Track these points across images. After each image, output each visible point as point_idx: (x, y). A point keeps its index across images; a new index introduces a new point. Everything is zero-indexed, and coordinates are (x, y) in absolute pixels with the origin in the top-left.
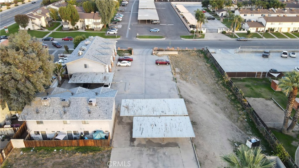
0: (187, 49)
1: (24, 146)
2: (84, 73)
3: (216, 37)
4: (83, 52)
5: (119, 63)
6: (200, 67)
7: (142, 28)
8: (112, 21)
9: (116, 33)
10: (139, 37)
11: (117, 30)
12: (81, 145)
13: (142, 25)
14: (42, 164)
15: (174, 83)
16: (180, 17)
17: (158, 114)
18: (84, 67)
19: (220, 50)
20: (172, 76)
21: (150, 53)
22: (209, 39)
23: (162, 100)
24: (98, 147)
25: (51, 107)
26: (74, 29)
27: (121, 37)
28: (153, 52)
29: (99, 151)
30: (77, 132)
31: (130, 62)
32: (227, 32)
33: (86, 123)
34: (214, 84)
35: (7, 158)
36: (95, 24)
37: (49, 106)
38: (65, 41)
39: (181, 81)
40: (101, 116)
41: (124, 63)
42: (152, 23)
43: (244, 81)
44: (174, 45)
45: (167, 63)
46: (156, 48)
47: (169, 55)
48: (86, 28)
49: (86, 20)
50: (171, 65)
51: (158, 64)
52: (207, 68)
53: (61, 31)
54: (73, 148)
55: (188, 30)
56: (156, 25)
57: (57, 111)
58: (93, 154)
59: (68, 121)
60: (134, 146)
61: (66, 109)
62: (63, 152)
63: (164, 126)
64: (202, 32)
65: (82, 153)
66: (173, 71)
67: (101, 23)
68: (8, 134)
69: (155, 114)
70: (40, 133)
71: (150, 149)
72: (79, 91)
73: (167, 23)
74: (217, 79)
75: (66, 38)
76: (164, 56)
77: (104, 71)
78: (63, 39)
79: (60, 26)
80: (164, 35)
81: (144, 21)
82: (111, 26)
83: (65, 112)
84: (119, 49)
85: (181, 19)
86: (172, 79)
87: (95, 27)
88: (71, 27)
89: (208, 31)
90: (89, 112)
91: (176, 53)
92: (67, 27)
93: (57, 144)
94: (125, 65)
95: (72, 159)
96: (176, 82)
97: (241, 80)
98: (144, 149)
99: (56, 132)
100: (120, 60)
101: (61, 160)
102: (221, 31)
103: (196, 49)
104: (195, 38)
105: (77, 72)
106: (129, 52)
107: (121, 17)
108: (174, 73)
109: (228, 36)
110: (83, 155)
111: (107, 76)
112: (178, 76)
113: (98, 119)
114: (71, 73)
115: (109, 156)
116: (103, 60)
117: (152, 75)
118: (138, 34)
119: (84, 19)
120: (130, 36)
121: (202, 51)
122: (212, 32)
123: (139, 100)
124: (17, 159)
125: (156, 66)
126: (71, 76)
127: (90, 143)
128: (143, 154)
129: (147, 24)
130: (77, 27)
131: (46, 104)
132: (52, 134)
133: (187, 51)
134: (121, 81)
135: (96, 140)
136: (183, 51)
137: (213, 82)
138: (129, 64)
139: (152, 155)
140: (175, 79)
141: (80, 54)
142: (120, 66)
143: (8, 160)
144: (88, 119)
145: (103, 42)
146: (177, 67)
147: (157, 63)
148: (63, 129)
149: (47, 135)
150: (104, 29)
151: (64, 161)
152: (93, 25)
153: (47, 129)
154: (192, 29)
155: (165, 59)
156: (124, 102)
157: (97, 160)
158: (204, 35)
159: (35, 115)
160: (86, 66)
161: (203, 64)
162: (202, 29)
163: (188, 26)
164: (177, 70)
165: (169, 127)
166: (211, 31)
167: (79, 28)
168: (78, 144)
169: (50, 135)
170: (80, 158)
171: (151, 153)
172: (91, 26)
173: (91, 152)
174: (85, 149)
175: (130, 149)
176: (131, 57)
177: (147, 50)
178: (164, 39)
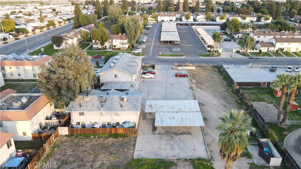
0: (204, 65)
1: (68, 134)
2: (114, 82)
4: (114, 64)
5: (143, 76)
6: (214, 79)
7: (164, 48)
8: (137, 42)
9: (140, 52)
10: (162, 55)
11: (141, 50)
12: (113, 132)
13: (164, 46)
14: (83, 145)
15: (191, 91)
16: (199, 39)
17: (176, 111)
18: (114, 77)
19: (233, 65)
20: (189, 85)
21: (170, 68)
22: (225, 57)
23: (180, 101)
24: (127, 134)
25: (91, 103)
26: (102, 48)
27: (145, 55)
28: (174, 67)
29: (128, 137)
30: (110, 123)
31: (153, 75)
32: (241, 51)
33: (118, 114)
34: (225, 92)
35: (55, 141)
36: (122, 44)
37: (90, 102)
38: (95, 59)
39: (197, 89)
40: (131, 109)
41: (148, 75)
42: (173, 44)
43: (251, 89)
44: (193, 62)
45: (185, 76)
46: (176, 64)
47: (187, 70)
48: (114, 48)
49: (114, 41)
50: (189, 77)
51: (178, 77)
52: (220, 80)
53: (91, 50)
54: (107, 135)
55: (206, 50)
56: (177, 45)
57: (95, 105)
58: (123, 139)
59: (104, 113)
60: (155, 134)
61: (103, 104)
62: (99, 138)
63: (180, 119)
64: (218, 51)
65: (114, 138)
66: (190, 82)
67: (128, 43)
68: (53, 125)
69: (173, 111)
70: (81, 124)
71: (168, 136)
72: (112, 92)
73: (187, 44)
75: (96, 56)
76: (183, 70)
77: (131, 81)
78: (93, 57)
79: (90, 46)
80: (184, 54)
81: (166, 42)
82: (136, 46)
83: (102, 106)
84: (143, 65)
85: (200, 41)
86: (189, 88)
87: (122, 47)
88: (100, 46)
89: (224, 50)
90: (121, 106)
91: (194, 68)
92: (96, 47)
93: (94, 132)
94: (149, 77)
95: (106, 142)
96: (192, 90)
98: (164, 137)
99: (93, 122)
100: (144, 73)
101: (97, 143)
102: (236, 50)
103: (211, 65)
104: (211, 57)
105: (108, 81)
106: (152, 67)
107: (145, 39)
108: (191, 83)
109: (242, 55)
110: (115, 139)
111: (134, 84)
112: (194, 86)
113: (128, 111)
114: (103, 82)
115: (135, 141)
116: (131, 71)
117: (172, 85)
118: (160, 53)
119: (112, 40)
120: (153, 55)
121: (216, 67)
122: (227, 52)
123: (161, 101)
124: (62, 142)
125: (176, 78)
126: (102, 84)
127: (120, 131)
128: (162, 139)
129: (169, 45)
130: (106, 46)
131: (87, 100)
132: (89, 125)
133: (203, 66)
134: (145, 89)
135: (126, 128)
136: (200, 66)
137: (224, 90)
138: (152, 76)
139: (169, 140)
140: (191, 88)
141: (112, 66)
142: (144, 78)
143: (55, 142)
144: (121, 111)
145: (130, 58)
146: (193, 78)
147: (176, 76)
148: (99, 120)
149: (86, 126)
150: (129, 48)
151: (99, 144)
152: (120, 45)
153: (86, 120)
154: (209, 49)
155: (184, 72)
156: (148, 103)
157: (126, 143)
158: (220, 54)
159: (79, 108)
160: (116, 76)
161: (217, 77)
162: (219, 48)
163: (206, 46)
164: (194, 81)
165: (184, 119)
166: (226, 50)
167: (107, 47)
168: (111, 132)
169: (88, 125)
170: (113, 141)
171: (169, 139)
172: (118, 46)
173: (121, 137)
174: (116, 136)
175: (152, 136)
176: (154, 71)
177: (168, 66)
178: (184, 57)
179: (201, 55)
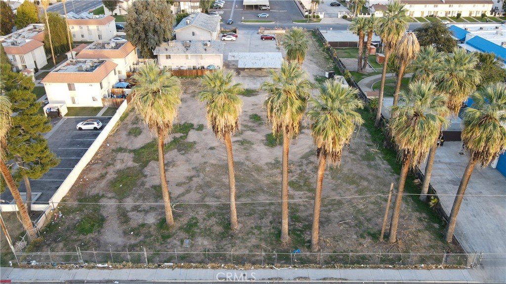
3: (334, 22)
7: (248, 14)
8: (212, 7)
10: (244, 21)
13: (248, 11)
16: (296, 4)
17: (259, 59)
18: (192, 35)
19: (331, 29)
20: (276, 46)
21: (255, 33)
22: (326, 23)
23: (263, 53)
27: (224, 21)
28: (259, 31)
30: (195, 67)
31: (235, 37)
32: (348, 17)
33: (203, 57)
36: (192, 7)
37: (175, 47)
40: (214, 52)
41: (229, 37)
42: (260, 9)
43: (345, 49)
44: (283, 28)
45: (272, 38)
46: (263, 28)
47: (276, 33)
49: (182, 3)
50: (277, 40)
51: (264, 39)
52: (312, 42)
54: (194, 76)
55: (303, 15)
56: (266, 11)
57: (180, 50)
59: (189, 55)
61: (187, 48)
63: (262, 64)
64: (318, 17)
66: (277, 43)
67: (200, 7)
69: (256, 59)
73: (279, 10)
74: (318, 48)
80: (274, 20)
81: (250, 7)
82: (211, 11)
84: (223, 30)
85: (297, 6)
87: (192, 12)
89: (326, 15)
90: (205, 50)
91: (284, 32)
93: (181, 74)
94: (230, 39)
97: (342, 49)
100: (224, 36)
102: (342, 15)
103: (306, 29)
104: (309, 22)
106: (233, 31)
107: (223, 4)
108: (278, 45)
109: (349, 20)
112: (281, 46)
113: (212, 54)
116: (209, 28)
117: (257, 46)
118: (243, 19)
119: (179, 2)
121: (311, 31)
123: (244, 53)
127: (206, 73)
129: (254, 10)
132: (176, 69)
134: (227, 49)
137: (314, 50)
140: (278, 49)
141: (188, 23)
144: (205, 54)
146: (282, 41)
147: (262, 38)
148: (185, 64)
152: (190, 9)
153: (173, 64)
154: (307, 14)
155: (271, 35)
156: (230, 54)
158: (321, 20)
159: (165, 51)
161: (310, 40)
162: (320, 13)
163: (303, 11)
164: (281, 43)
166: (330, 16)
168: (197, 74)
172: (188, 10)
176: (235, 34)
177: (253, 31)
178: (274, 23)
179: (295, 21)
